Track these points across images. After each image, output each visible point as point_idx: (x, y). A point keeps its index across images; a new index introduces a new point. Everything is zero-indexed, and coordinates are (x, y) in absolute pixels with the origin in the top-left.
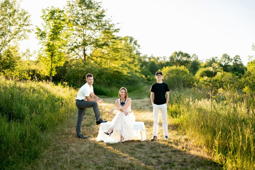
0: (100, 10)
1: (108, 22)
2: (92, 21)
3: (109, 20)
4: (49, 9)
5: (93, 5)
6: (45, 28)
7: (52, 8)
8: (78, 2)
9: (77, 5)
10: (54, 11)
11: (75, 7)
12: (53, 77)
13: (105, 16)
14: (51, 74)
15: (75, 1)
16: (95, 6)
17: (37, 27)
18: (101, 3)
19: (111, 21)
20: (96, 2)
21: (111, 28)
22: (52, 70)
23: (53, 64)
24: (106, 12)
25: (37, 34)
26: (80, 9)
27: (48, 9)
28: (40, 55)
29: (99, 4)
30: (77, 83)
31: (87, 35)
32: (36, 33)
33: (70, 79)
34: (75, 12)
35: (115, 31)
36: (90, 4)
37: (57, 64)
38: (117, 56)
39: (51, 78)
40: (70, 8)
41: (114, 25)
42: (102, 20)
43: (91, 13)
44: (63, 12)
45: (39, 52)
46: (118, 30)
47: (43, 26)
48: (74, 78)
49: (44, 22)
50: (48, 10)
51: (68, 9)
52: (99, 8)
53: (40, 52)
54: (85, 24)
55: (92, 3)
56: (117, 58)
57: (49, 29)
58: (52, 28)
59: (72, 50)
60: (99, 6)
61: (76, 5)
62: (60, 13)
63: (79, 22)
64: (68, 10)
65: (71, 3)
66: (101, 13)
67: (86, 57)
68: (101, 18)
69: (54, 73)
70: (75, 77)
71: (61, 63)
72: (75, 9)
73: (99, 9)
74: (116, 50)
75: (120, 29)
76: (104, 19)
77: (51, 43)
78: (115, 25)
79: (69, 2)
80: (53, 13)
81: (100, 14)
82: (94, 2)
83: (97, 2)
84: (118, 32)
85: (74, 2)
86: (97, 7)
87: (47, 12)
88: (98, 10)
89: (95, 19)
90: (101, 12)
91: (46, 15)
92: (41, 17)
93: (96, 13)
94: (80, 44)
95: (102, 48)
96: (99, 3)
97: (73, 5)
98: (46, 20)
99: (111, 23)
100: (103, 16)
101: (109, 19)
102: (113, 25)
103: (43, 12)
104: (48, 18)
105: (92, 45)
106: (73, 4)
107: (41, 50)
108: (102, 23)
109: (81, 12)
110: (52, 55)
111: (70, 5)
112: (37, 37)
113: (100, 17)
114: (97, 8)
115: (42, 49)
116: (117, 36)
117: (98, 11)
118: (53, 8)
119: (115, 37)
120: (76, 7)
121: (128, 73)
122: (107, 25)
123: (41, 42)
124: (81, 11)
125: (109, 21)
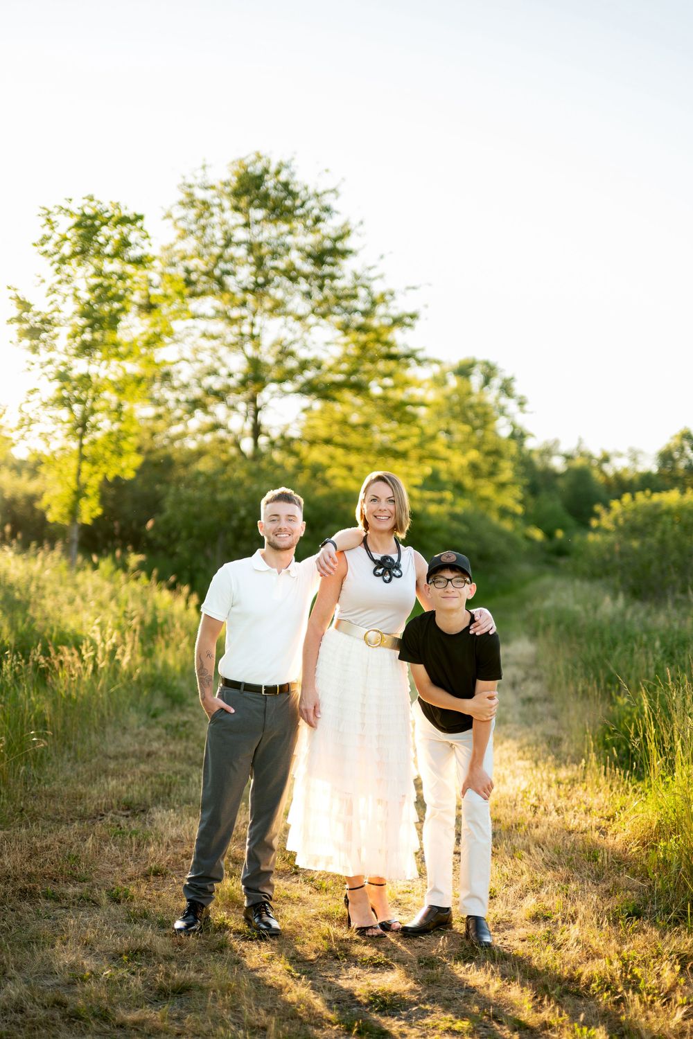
0: (330, 227)
1: (367, 283)
2: (292, 275)
3: (372, 274)
4: (74, 208)
5: (298, 202)
6: (53, 297)
7: (86, 201)
8: (229, 189)
9: (227, 203)
10: (93, 218)
11: (215, 210)
12: (84, 527)
13: (351, 252)
14: (74, 512)
15: (220, 186)
16: (309, 205)
17: (13, 294)
18: (333, 195)
19: (381, 277)
20: (311, 190)
21: (380, 310)
22: (79, 493)
23: (86, 467)
24: (359, 235)
25: (16, 326)
26: (240, 218)
27: (66, 205)
28: (26, 422)
29: (328, 200)
30: (207, 559)
31: (267, 341)
32: (10, 321)
33: (173, 542)
34: (219, 235)
35: (398, 322)
36: (285, 199)
37: (104, 469)
38: (403, 438)
39: (75, 535)
40: (192, 213)
41: (392, 294)
42: (338, 274)
43: (289, 240)
44: (139, 224)
45: (20, 408)
46: (413, 316)
47: (46, 287)
48: (190, 536)
49: (46, 268)
50: (67, 211)
51: (183, 219)
52: (324, 215)
53: (23, 408)
54: (259, 289)
55: (293, 195)
56: (401, 446)
57: (70, 299)
58: (86, 296)
59: (196, 404)
60: (327, 209)
61: (220, 205)
62: (125, 229)
63: (229, 280)
64: (182, 224)
65: (200, 194)
66: (335, 240)
67: (263, 440)
68: (333, 264)
69: (90, 510)
70: (195, 532)
71: (124, 462)
72: (215, 219)
73: (324, 221)
74: (399, 412)
75: (422, 316)
76: (347, 267)
77: (80, 367)
78: (396, 295)
79: (190, 186)
80: (88, 227)
81: (328, 244)
82: (306, 188)
83: (320, 191)
84: (410, 326)
85: (213, 187)
86: (316, 212)
87: (65, 224)
88: (320, 225)
89: (307, 267)
90: (334, 235)
91: (56, 238)
92: (35, 245)
93: (308, 240)
94: (233, 382)
95: (334, 399)
96: (325, 193)
97: (204, 203)
98: (57, 257)
99: (378, 288)
100: (344, 253)
101: (369, 269)
102: (388, 297)
103: (43, 221)
104: (67, 249)
105: (288, 386)
106: (209, 200)
107: (31, 398)
108: (338, 284)
109: (240, 235)
110: (82, 426)
111: (191, 202)
112: (15, 337)
113: (329, 259)
114: (318, 220)
115: (36, 395)
116: (405, 345)
117: (319, 231)
118: (93, 204)
119: (394, 350)
120: (223, 210)
121: (454, 517)
122: (362, 293)
123: (33, 364)
124: (242, 228)
125: (369, 279)
